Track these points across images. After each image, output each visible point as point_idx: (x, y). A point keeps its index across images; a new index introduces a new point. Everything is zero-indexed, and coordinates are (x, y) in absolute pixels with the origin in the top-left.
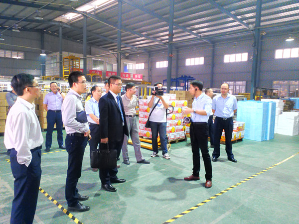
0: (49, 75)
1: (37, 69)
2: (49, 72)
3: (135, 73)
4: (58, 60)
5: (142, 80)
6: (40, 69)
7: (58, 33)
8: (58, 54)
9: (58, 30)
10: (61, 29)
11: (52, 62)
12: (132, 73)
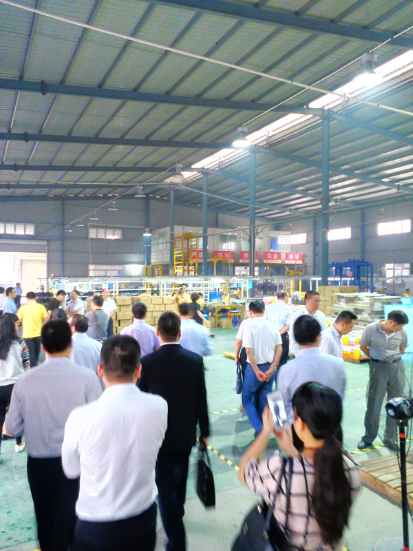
0: (156, 261)
1: (139, 253)
2: (155, 257)
3: (289, 251)
4: (169, 239)
5: (301, 262)
6: (144, 253)
7: (169, 198)
8: (168, 229)
9: (169, 194)
10: (172, 192)
11: (161, 242)
12: (283, 252)
